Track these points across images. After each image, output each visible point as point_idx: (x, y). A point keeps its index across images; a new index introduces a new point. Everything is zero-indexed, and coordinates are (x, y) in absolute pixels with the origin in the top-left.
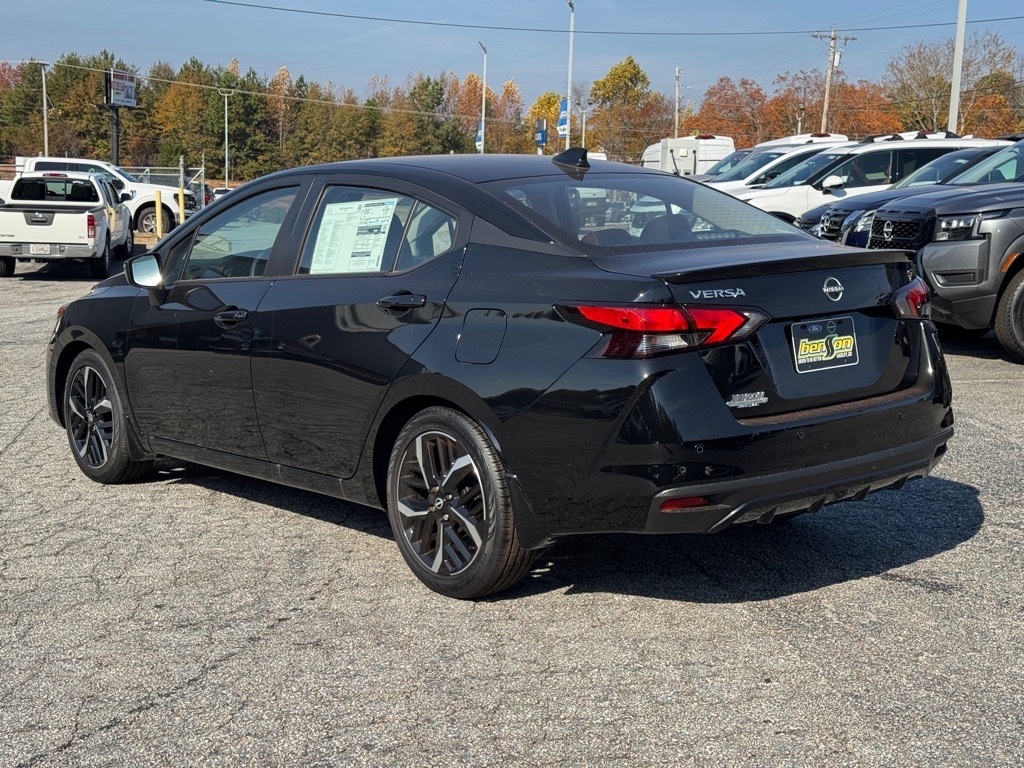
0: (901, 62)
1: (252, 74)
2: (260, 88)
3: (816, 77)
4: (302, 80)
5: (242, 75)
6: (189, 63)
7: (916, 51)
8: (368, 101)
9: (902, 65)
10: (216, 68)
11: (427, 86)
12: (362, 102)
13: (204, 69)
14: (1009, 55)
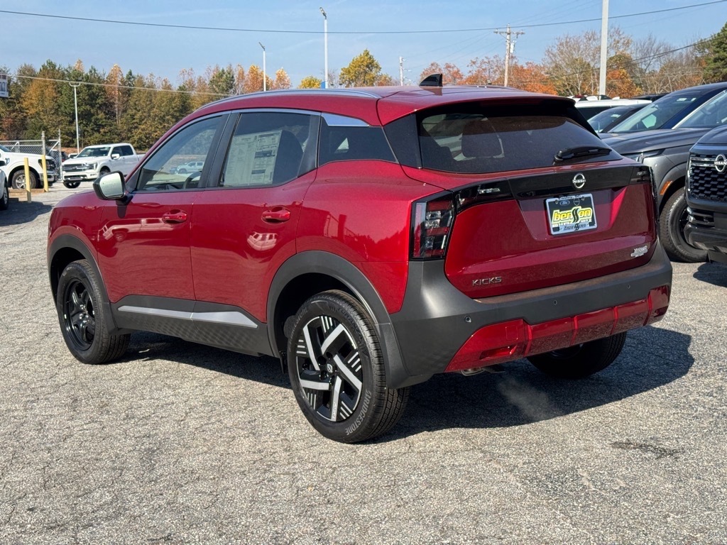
0: (554, 49)
1: (93, 70)
2: (99, 80)
3: (497, 61)
4: (130, 73)
5: (86, 71)
6: (46, 64)
7: (564, 41)
8: (180, 87)
9: (555, 51)
10: (66, 67)
11: (222, 76)
12: (175, 87)
13: (57, 68)
14: (628, 43)
